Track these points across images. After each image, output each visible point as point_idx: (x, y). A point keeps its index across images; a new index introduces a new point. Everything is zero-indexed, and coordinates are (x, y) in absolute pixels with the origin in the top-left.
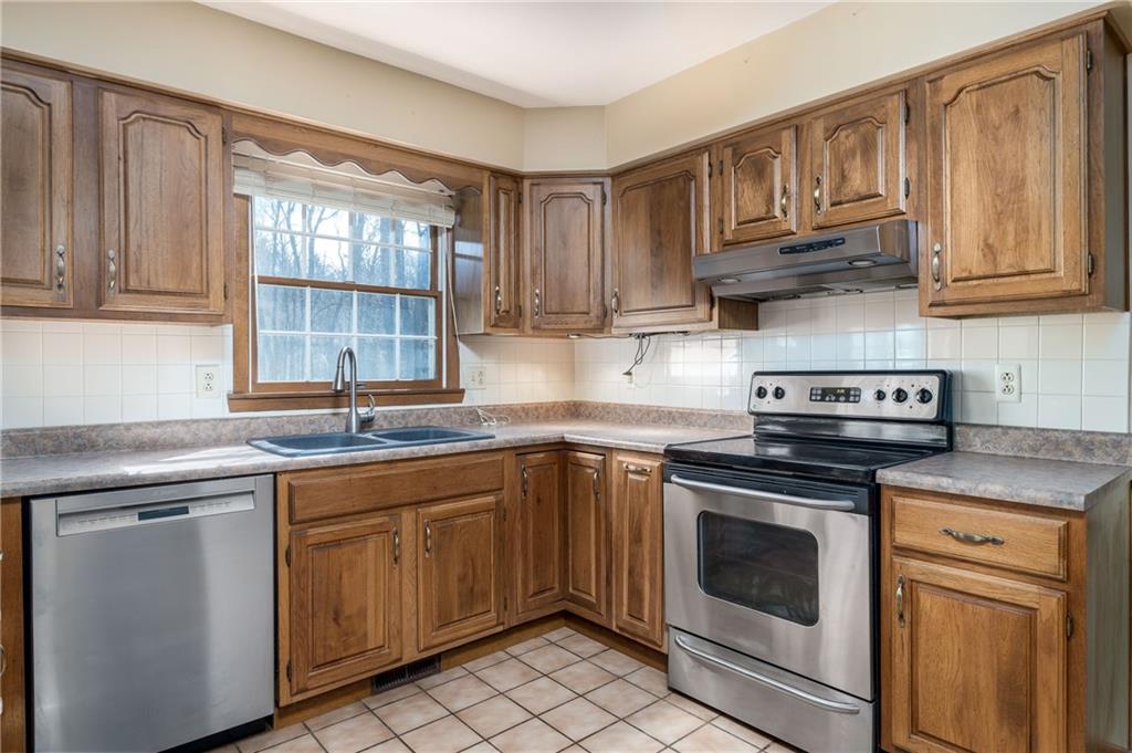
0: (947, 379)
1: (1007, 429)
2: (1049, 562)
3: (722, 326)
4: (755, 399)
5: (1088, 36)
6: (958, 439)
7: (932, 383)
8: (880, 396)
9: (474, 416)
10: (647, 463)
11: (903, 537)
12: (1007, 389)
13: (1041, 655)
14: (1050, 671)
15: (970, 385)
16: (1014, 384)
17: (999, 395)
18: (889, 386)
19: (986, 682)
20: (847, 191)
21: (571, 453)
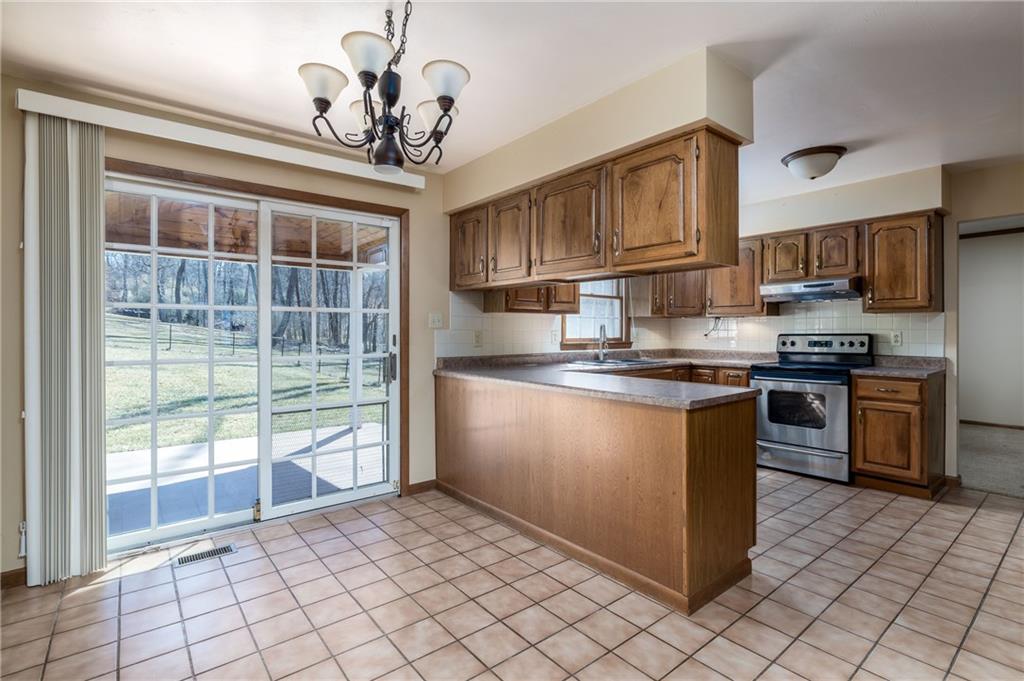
0: (871, 337)
1: (896, 357)
2: (915, 396)
3: (768, 315)
4: (781, 346)
5: (929, 217)
6: (876, 361)
7: (866, 339)
8: (842, 344)
9: (637, 354)
10: (740, 373)
11: (861, 393)
12: (896, 341)
13: (912, 427)
14: (916, 432)
15: (880, 340)
16: (899, 339)
17: (893, 343)
18: (846, 340)
19: (893, 439)
20: (831, 261)
21: (694, 371)
